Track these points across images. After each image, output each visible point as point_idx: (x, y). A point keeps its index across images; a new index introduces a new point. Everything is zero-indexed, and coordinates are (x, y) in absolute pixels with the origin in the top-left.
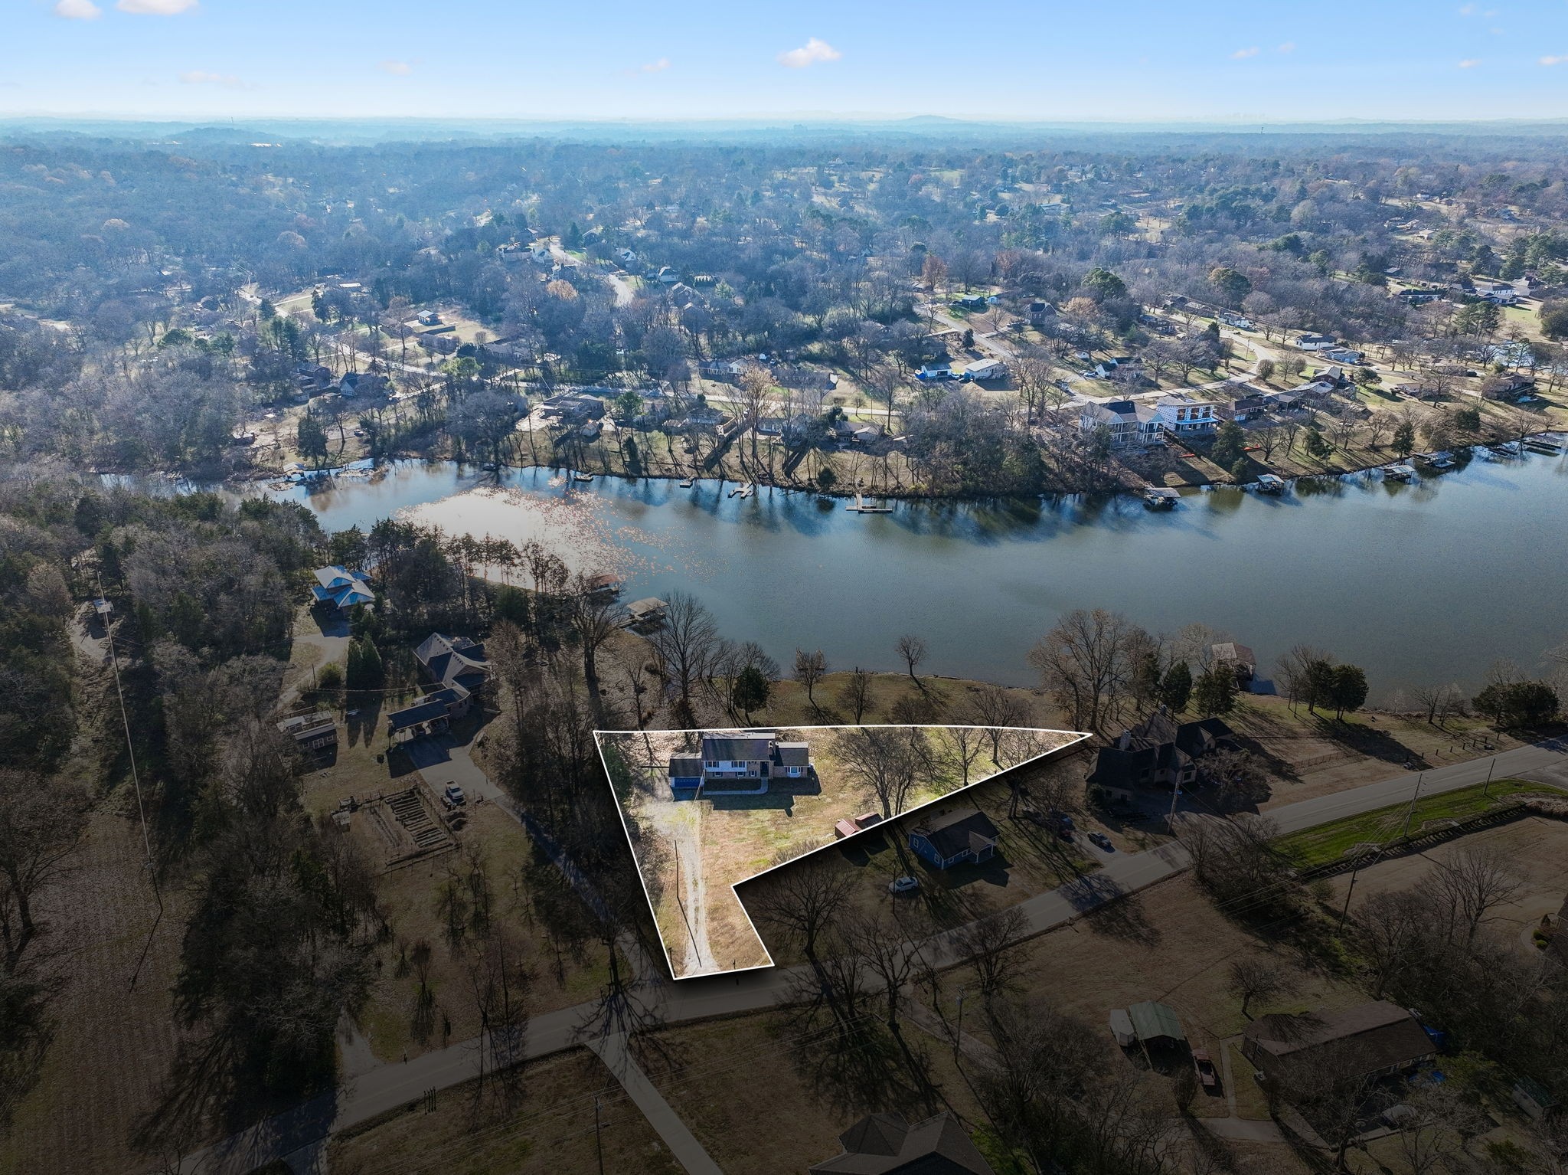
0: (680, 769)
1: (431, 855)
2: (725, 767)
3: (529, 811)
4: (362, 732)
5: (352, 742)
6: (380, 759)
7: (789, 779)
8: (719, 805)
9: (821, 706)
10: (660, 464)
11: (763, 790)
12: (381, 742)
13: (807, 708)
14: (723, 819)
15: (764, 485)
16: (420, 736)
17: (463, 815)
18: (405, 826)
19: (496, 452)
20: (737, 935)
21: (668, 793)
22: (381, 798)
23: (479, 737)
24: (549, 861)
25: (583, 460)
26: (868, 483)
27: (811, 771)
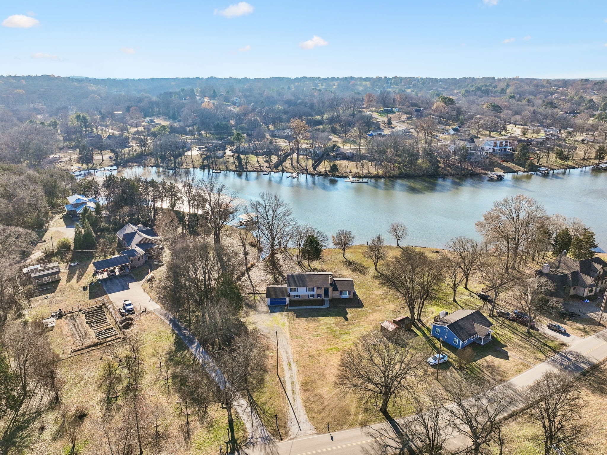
0: (272, 293)
1: (105, 345)
2: (302, 291)
3: (174, 317)
4: (76, 275)
5: (69, 280)
6: (85, 289)
7: (342, 299)
8: (299, 314)
9: (351, 260)
10: (253, 166)
11: (327, 306)
12: (88, 279)
13: (343, 262)
14: (303, 323)
15: (303, 174)
16: (112, 277)
17: (131, 319)
18: (92, 327)
19: (175, 163)
20: (326, 403)
21: (265, 309)
22: (80, 310)
23: (148, 277)
24: (187, 348)
25: (216, 165)
26: (354, 171)
27: (355, 294)
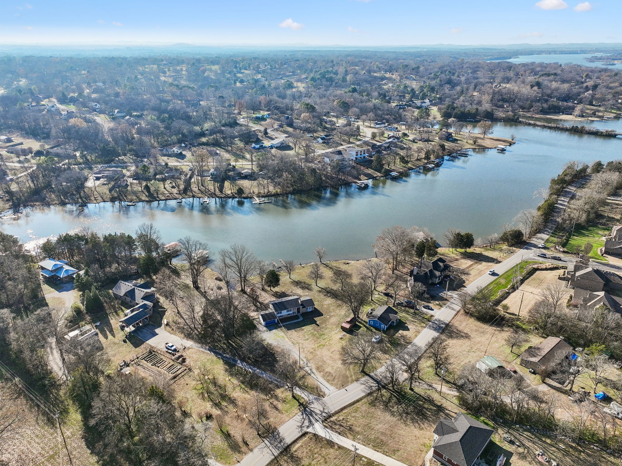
0: (266, 317)
1: (180, 376)
2: (284, 313)
3: (210, 347)
4: (107, 332)
5: (106, 338)
6: (125, 341)
7: (308, 312)
8: (289, 328)
9: (296, 280)
11: (301, 319)
12: (120, 333)
13: (292, 282)
14: (293, 333)
16: (138, 327)
17: (182, 356)
18: (158, 367)
21: (265, 329)
22: (138, 358)
23: (165, 321)
24: (235, 365)
26: (256, 192)
27: (315, 307)
